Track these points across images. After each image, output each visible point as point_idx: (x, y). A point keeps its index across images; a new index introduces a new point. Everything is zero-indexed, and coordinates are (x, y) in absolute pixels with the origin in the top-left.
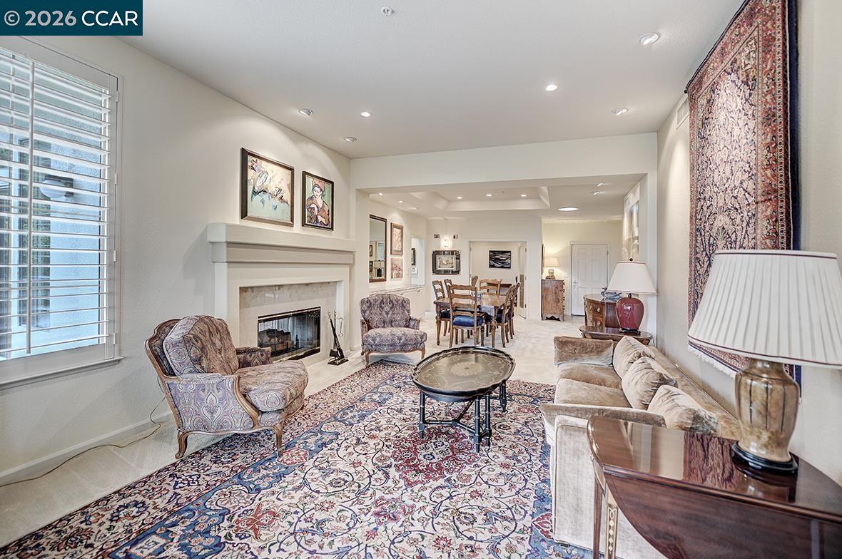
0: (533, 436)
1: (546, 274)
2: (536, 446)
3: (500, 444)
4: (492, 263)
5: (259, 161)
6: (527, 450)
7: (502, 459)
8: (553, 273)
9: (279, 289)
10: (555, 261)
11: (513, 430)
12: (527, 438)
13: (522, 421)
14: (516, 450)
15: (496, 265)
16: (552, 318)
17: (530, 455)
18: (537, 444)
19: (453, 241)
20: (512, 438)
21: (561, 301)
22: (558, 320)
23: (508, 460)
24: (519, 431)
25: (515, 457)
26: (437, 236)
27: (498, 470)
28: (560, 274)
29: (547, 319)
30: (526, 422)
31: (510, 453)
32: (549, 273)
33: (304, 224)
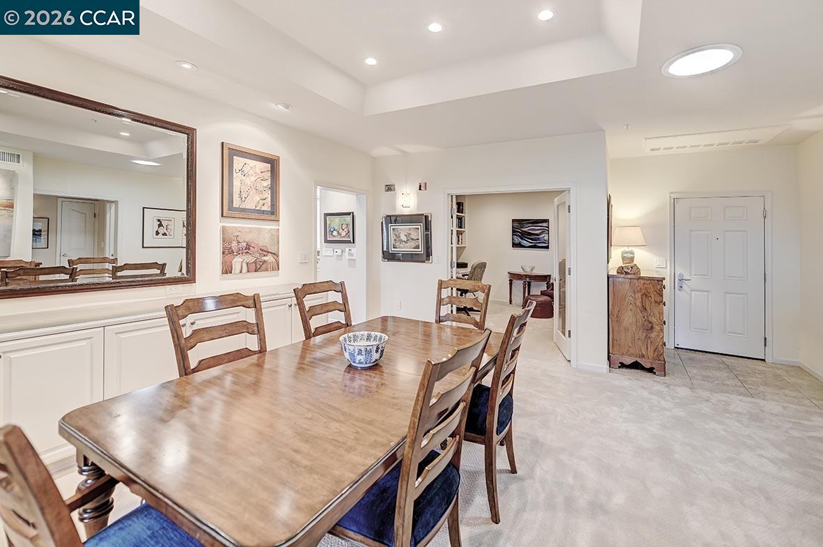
1: (616, 261)
4: (517, 240)
8: (632, 259)
10: (636, 235)
15: (524, 243)
16: (636, 366)
19: (418, 194)
21: (657, 328)
22: (651, 370)
26: (389, 188)
28: (649, 262)
29: (623, 366)
32: (623, 258)
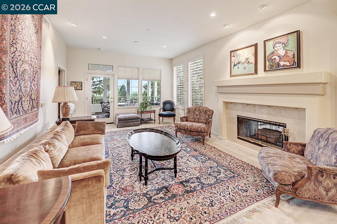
0: (116, 171)
2: (113, 167)
3: (128, 162)
5: (236, 52)
6: (116, 164)
7: (124, 158)
9: (248, 106)
11: (127, 170)
12: (119, 169)
13: (126, 178)
14: (120, 162)
17: (114, 163)
18: (113, 168)
20: (125, 166)
23: (122, 158)
24: (124, 171)
25: (120, 160)
27: (123, 155)
30: (123, 178)
31: (122, 161)
33: (265, 70)
